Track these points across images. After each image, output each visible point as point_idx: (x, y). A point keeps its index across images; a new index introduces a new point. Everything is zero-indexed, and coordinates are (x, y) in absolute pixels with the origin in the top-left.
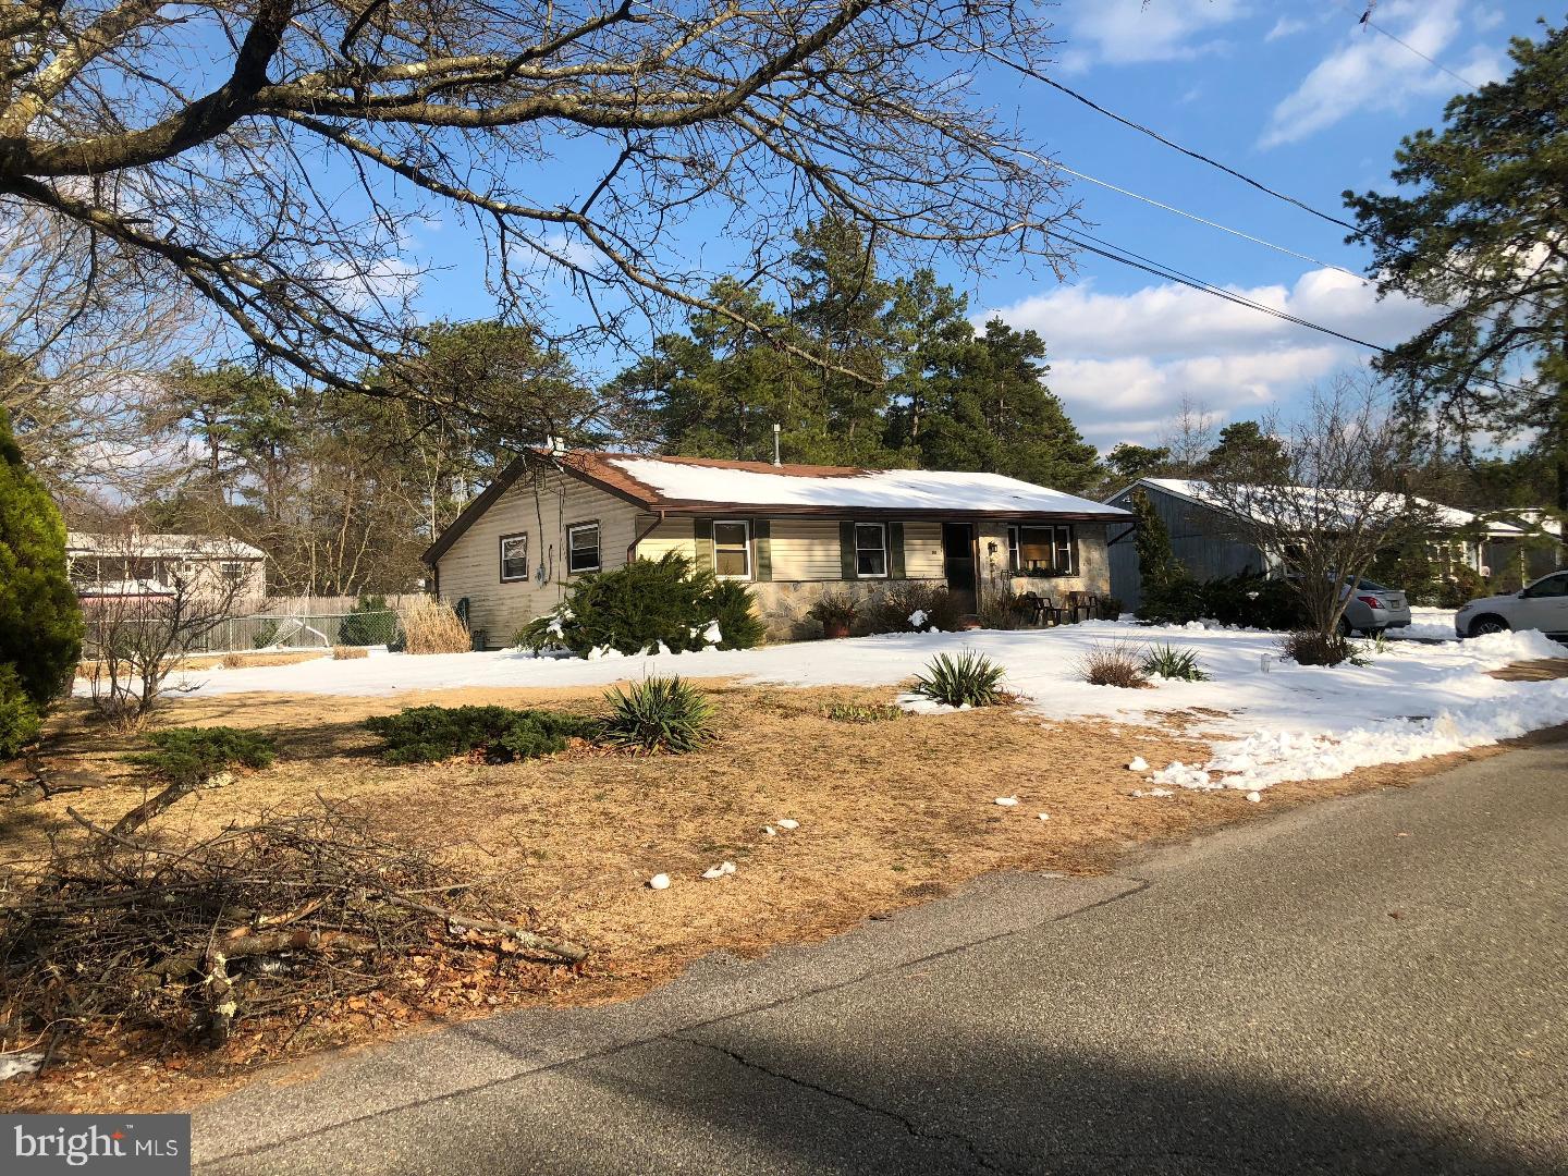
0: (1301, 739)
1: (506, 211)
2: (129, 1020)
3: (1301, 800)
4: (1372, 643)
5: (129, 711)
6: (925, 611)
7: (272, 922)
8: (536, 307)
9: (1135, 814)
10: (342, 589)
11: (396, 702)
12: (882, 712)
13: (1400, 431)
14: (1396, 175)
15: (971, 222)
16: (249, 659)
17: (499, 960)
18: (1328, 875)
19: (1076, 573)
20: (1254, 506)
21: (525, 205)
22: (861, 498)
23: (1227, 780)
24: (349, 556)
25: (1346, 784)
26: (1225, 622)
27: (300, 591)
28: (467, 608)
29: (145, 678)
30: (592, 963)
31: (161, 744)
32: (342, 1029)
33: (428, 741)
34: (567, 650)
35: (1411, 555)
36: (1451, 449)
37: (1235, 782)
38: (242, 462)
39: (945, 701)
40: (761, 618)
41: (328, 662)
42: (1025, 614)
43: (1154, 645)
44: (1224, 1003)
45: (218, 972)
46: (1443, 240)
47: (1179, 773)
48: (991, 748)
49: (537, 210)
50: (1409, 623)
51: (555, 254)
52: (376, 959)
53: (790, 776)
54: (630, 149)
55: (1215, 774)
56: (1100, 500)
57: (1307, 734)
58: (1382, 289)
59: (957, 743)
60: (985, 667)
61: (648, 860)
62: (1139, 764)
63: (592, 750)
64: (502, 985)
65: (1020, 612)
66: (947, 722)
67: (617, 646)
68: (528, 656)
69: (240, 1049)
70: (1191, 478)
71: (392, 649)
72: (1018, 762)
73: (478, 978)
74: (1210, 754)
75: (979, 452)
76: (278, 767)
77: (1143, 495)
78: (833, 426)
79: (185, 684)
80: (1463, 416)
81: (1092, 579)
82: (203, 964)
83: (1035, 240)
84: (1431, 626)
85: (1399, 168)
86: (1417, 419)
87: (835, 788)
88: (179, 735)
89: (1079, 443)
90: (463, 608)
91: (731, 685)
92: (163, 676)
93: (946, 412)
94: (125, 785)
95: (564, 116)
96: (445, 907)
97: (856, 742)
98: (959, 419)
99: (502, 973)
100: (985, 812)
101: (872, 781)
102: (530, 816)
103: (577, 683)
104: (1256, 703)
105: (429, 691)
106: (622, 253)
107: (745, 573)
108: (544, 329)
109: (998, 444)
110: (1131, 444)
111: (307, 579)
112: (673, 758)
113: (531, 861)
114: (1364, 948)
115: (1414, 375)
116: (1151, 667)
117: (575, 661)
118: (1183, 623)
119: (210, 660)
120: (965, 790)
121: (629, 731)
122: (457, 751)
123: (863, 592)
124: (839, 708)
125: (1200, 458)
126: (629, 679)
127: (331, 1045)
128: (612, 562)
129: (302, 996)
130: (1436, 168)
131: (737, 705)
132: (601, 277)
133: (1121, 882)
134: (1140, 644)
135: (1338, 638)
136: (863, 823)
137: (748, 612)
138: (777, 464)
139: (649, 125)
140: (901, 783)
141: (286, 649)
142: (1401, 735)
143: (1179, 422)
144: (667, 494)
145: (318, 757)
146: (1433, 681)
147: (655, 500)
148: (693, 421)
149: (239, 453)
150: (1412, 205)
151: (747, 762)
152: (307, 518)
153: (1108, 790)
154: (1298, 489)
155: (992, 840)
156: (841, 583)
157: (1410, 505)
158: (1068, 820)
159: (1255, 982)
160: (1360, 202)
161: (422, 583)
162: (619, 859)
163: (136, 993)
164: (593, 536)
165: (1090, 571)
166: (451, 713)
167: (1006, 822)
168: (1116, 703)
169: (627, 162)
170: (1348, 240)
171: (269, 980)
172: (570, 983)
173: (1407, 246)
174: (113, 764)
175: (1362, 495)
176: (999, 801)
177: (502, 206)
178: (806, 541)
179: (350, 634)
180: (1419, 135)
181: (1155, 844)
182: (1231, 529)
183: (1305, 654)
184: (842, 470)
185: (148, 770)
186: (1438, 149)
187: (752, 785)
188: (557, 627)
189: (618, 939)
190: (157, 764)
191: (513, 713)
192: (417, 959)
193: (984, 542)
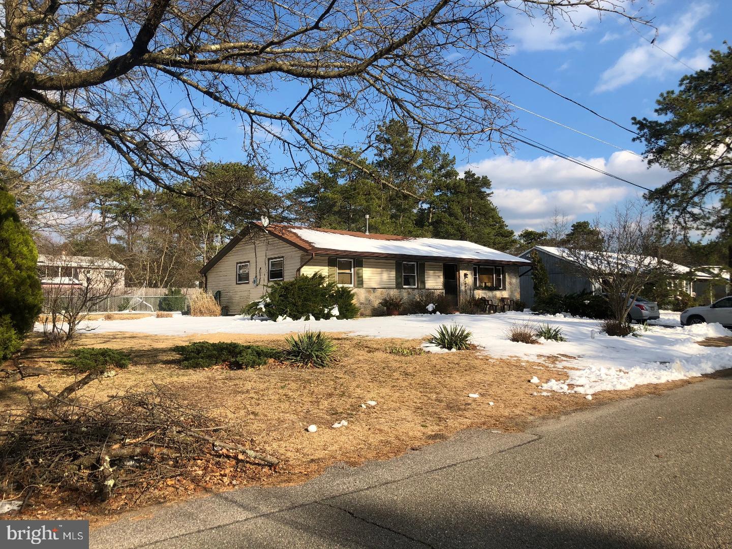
0: (610, 370)
1: (254, 114)
2: (63, 487)
3: (611, 399)
4: (642, 327)
5: (61, 339)
6: (434, 304)
7: (132, 442)
8: (265, 158)
9: (534, 403)
10: (161, 285)
11: (187, 339)
12: (415, 351)
13: (657, 229)
14: (656, 111)
15: (467, 126)
16: (117, 316)
17: (237, 463)
18: (625, 435)
19: (504, 289)
20: (588, 261)
21: (263, 111)
22: (405, 250)
23: (576, 389)
24: (165, 269)
25: (632, 392)
26: (574, 314)
27: (141, 285)
28: (220, 296)
29: (69, 324)
30: (281, 466)
31: (76, 356)
32: (163, 494)
33: (202, 358)
34: (266, 317)
35: (661, 286)
36: (679, 238)
37: (580, 390)
38: (116, 223)
39: (444, 347)
40: (357, 305)
41: (154, 318)
42: (480, 307)
43: (541, 324)
44: (580, 495)
45: (106, 465)
46: (678, 141)
47: (554, 385)
48: (466, 370)
49: (269, 114)
50: (659, 317)
51: (276, 134)
52: (180, 461)
53: (372, 380)
54: (313, 88)
55: (571, 386)
56: (516, 255)
57: (613, 368)
58: (650, 162)
59: (450, 367)
60: (463, 332)
61: (306, 418)
62: (535, 380)
63: (279, 365)
64: (239, 475)
65: (478, 306)
66: (445, 357)
67: (290, 316)
68: (248, 319)
69: (115, 502)
70: (558, 247)
71: (184, 314)
72: (479, 377)
73: (227, 471)
74: (568, 377)
75: (460, 231)
76: (132, 368)
77: (536, 254)
78: (392, 217)
79: (88, 327)
80: (685, 222)
81: (512, 292)
82: (99, 461)
83: (496, 136)
84: (669, 319)
85: (658, 107)
86: (664, 223)
87: (394, 386)
88: (85, 351)
89: (506, 228)
90: (218, 296)
91: (344, 336)
92: (78, 323)
93: (444, 212)
94: (59, 374)
95: (284, 71)
96: (212, 437)
97: (403, 365)
98: (451, 215)
99: (239, 470)
100: (464, 400)
101: (411, 384)
102: (251, 395)
103: (272, 333)
104: (589, 353)
105: (202, 335)
106: (308, 135)
107: (351, 283)
108: (267, 168)
109: (468, 227)
110: (530, 230)
111: (145, 279)
112: (317, 370)
113: (252, 417)
114: (644, 471)
115: (663, 202)
116: (540, 334)
117: (270, 322)
118: (554, 314)
119: (98, 316)
120: (454, 390)
121: (296, 356)
122: (216, 363)
123: (405, 294)
124: (395, 349)
125: (562, 237)
126: (297, 332)
127: (158, 502)
128: (289, 277)
129: (145, 478)
130: (675, 108)
131: (347, 345)
132: (297, 145)
133: (527, 436)
134: (536, 323)
135: (627, 324)
136: (407, 403)
137: (352, 302)
138: (367, 233)
139: (323, 77)
140: (424, 385)
141: (133, 312)
142: (656, 370)
143: (552, 220)
144: (316, 246)
145: (150, 364)
146: (671, 345)
147: (310, 248)
148: (328, 212)
149: (115, 219)
150: (663, 125)
151: (352, 373)
152: (145, 251)
153: (521, 392)
154: (609, 253)
155: (467, 414)
156: (395, 290)
157: (659, 263)
158: (503, 405)
159: (593, 486)
160: (639, 122)
161: (197, 283)
162: (293, 417)
163: (67, 474)
164: (281, 264)
165: (511, 288)
166: (214, 345)
167: (474, 405)
168: (523, 351)
169: (312, 93)
170: (634, 140)
171: (129, 470)
172: (270, 475)
173: (661, 143)
174: (53, 364)
175: (639, 257)
176: (470, 395)
177: (253, 111)
178: (380, 270)
179: (164, 306)
180: (668, 93)
181: (544, 418)
182: (577, 271)
183: (611, 330)
184: (395, 237)
185: (70, 367)
186: (676, 99)
187: (354, 384)
188: (262, 306)
189: (293, 455)
190: (74, 365)
191: (243, 346)
192: (199, 461)
193: (462, 273)
